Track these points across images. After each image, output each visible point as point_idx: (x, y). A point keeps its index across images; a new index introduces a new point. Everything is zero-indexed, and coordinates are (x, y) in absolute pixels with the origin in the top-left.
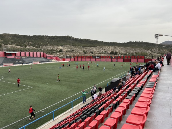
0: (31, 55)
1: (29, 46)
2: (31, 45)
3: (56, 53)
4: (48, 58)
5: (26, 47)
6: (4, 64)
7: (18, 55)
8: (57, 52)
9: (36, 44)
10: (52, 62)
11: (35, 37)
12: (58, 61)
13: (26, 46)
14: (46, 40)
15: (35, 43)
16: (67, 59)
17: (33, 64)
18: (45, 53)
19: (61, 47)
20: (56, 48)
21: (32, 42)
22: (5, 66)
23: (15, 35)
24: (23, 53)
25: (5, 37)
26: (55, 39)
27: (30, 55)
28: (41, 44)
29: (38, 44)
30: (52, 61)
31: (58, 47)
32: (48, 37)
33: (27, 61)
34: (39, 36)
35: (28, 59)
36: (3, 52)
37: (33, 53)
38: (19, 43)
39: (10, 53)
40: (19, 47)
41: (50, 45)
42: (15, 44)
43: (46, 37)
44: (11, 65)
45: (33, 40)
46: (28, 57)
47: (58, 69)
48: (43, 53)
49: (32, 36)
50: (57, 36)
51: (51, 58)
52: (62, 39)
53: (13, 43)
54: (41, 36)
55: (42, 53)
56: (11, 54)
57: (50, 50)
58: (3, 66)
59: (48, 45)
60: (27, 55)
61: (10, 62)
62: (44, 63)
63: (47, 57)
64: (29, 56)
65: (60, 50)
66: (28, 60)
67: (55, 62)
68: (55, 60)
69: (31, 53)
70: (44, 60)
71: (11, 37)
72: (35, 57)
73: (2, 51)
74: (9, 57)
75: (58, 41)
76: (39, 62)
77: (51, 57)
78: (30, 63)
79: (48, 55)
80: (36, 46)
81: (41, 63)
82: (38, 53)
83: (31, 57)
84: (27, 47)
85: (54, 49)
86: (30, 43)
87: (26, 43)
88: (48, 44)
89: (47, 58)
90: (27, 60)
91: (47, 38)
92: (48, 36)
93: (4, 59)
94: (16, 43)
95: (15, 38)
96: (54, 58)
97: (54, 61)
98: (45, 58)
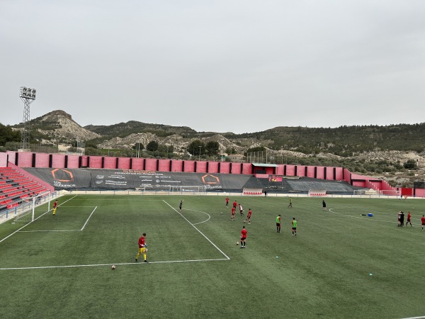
0: (311, 174)
1: (324, 152)
2: (331, 150)
3: (394, 170)
4: (354, 183)
5: (318, 156)
6: (245, 191)
7: (280, 172)
8: (398, 167)
9: (344, 147)
10: (363, 196)
11: (343, 130)
12: (385, 193)
13: (317, 153)
14: (372, 136)
15: (340, 146)
16: (417, 190)
17: (308, 196)
18: (346, 170)
19: (412, 156)
20: (398, 157)
21: (334, 143)
22: (246, 195)
23: (299, 129)
24: (290, 168)
25: (278, 134)
26: (399, 131)
27: (308, 174)
28: (356, 147)
29: (350, 147)
30: (364, 193)
31: (405, 155)
32: (376, 130)
33: (296, 188)
34: (354, 127)
35: (300, 183)
36: (250, 164)
37: (316, 168)
38: (305, 145)
39: (264, 168)
40: (301, 155)
41: (382, 150)
42: (295, 148)
43: (372, 130)
44: (259, 193)
45: (338, 138)
46: (300, 178)
47: (360, 218)
48: (341, 168)
49: (336, 129)
50: (404, 125)
51: (365, 184)
52: (421, 131)
53: (291, 146)
54: (358, 127)
55: (339, 170)
56: (264, 170)
57: (376, 163)
58: (243, 194)
59: (376, 149)
60: (300, 173)
61: (257, 187)
62: (340, 196)
63: (352, 181)
64: (306, 175)
65: (408, 162)
66: (300, 186)
67: (372, 197)
68: (375, 189)
69: (311, 169)
70: (342, 187)
71: (291, 133)
72: (320, 180)
73: (249, 162)
74: (259, 176)
75: (406, 139)
76: (325, 193)
77: (364, 181)
78: (302, 192)
79: (355, 176)
80: (344, 152)
81: (330, 196)
82: (330, 170)
83: (310, 179)
84: (321, 155)
85: (391, 160)
86: (330, 145)
87: (320, 146)
88: (376, 146)
89: (352, 184)
90: (296, 185)
91: (374, 131)
92: (377, 127)
93: (249, 178)
94: (298, 146)
95: (297, 135)
96: (373, 184)
97: (373, 194)
98: (346, 183)
